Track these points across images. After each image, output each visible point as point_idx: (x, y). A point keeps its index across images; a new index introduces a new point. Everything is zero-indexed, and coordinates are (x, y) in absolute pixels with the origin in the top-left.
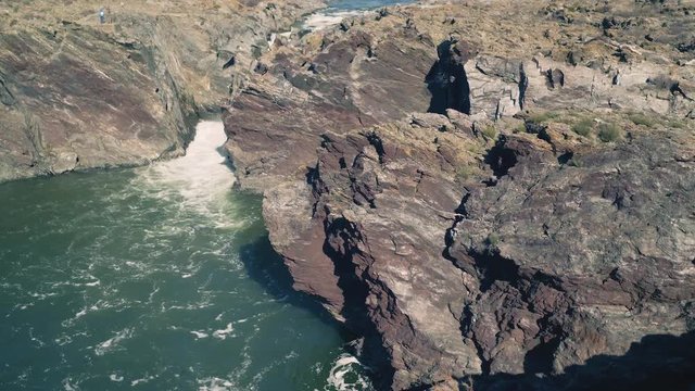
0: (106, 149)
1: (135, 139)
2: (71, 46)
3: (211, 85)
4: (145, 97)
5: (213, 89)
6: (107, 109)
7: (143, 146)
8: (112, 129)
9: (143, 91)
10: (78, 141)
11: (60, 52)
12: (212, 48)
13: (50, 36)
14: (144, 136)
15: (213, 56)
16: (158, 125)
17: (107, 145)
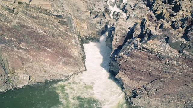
0: (45, 71)
1: (60, 65)
2: (24, 17)
3: (88, 27)
4: (68, 45)
5: (88, 29)
6: (45, 50)
7: (65, 69)
8: (48, 60)
9: (66, 41)
10: (29, 67)
11: (17, 20)
12: (88, 9)
13: (11, 11)
14: (66, 64)
15: (88, 13)
16: (74, 59)
17: (46, 69)
